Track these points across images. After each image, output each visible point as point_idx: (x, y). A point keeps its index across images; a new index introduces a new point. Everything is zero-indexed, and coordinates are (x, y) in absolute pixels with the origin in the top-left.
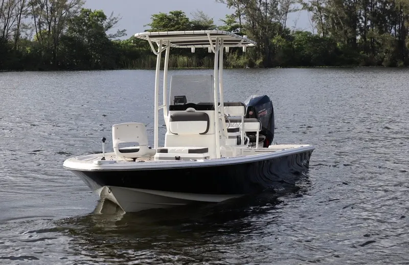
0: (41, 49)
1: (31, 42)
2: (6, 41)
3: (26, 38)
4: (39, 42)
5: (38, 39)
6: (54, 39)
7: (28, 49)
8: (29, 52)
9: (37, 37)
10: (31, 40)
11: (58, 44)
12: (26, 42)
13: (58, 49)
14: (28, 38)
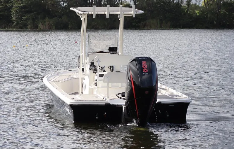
0: (207, 12)
1: (200, 7)
2: (181, 6)
3: (196, 4)
4: (206, 6)
5: (205, 4)
6: (218, 4)
7: (197, 12)
8: (198, 14)
9: (205, 3)
10: (200, 6)
11: (221, 9)
12: (196, 7)
13: (220, 12)
14: (198, 4)
